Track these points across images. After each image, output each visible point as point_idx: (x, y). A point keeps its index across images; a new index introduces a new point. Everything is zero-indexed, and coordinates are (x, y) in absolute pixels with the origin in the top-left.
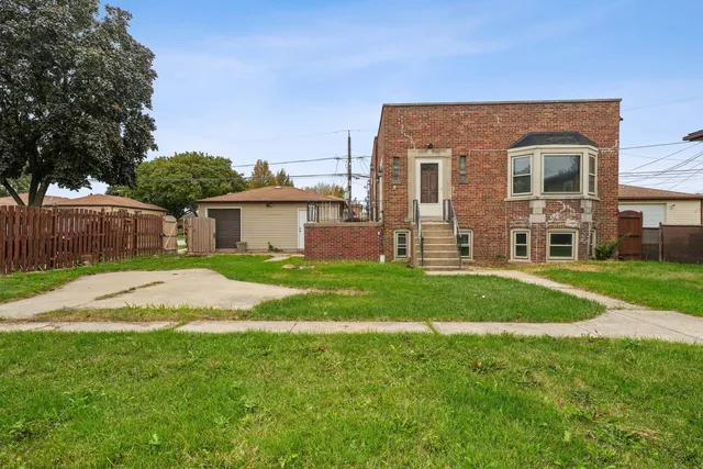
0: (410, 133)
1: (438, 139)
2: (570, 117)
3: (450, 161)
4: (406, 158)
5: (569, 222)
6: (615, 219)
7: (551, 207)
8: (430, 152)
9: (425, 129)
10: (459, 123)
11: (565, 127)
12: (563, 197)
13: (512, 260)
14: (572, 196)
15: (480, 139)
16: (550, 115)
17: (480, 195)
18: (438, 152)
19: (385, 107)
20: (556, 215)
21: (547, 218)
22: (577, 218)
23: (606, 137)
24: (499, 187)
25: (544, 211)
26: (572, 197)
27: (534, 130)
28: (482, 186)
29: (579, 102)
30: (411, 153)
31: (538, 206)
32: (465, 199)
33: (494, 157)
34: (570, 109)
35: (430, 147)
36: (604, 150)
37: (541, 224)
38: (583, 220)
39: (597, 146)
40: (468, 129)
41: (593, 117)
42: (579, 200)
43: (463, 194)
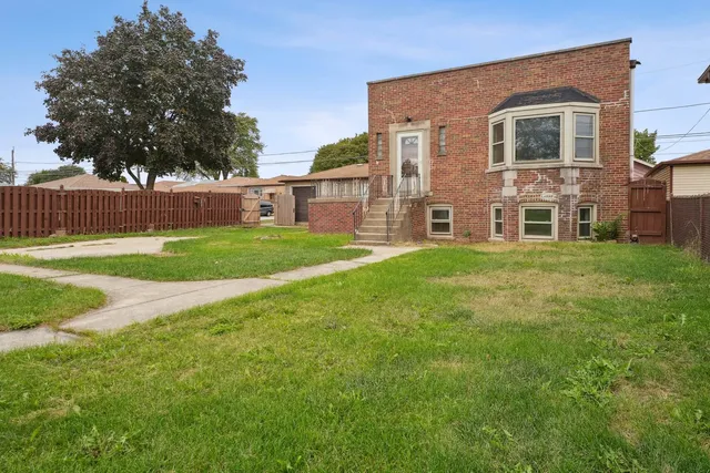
0: (391, 108)
1: (416, 112)
2: (563, 70)
3: (428, 132)
4: (387, 133)
5: (545, 195)
6: (625, 190)
7: (523, 177)
8: (409, 126)
9: (406, 103)
10: (438, 92)
11: (557, 82)
12: (537, 166)
13: (492, 238)
14: (549, 163)
15: (459, 107)
16: (539, 71)
17: (459, 167)
18: (418, 124)
19: (370, 84)
20: (530, 188)
21: (519, 191)
22: (554, 190)
23: (610, 89)
24: (479, 157)
25: (515, 182)
26: (549, 165)
27: (520, 89)
28: (461, 158)
29: (574, 51)
30: (392, 128)
31: (509, 177)
32: (444, 172)
33: (474, 125)
34: (564, 60)
35: (409, 120)
36: (608, 105)
37: (512, 198)
38: (563, 193)
39: (598, 101)
40: (447, 97)
41: (593, 66)
42: (558, 169)
43: (442, 167)
